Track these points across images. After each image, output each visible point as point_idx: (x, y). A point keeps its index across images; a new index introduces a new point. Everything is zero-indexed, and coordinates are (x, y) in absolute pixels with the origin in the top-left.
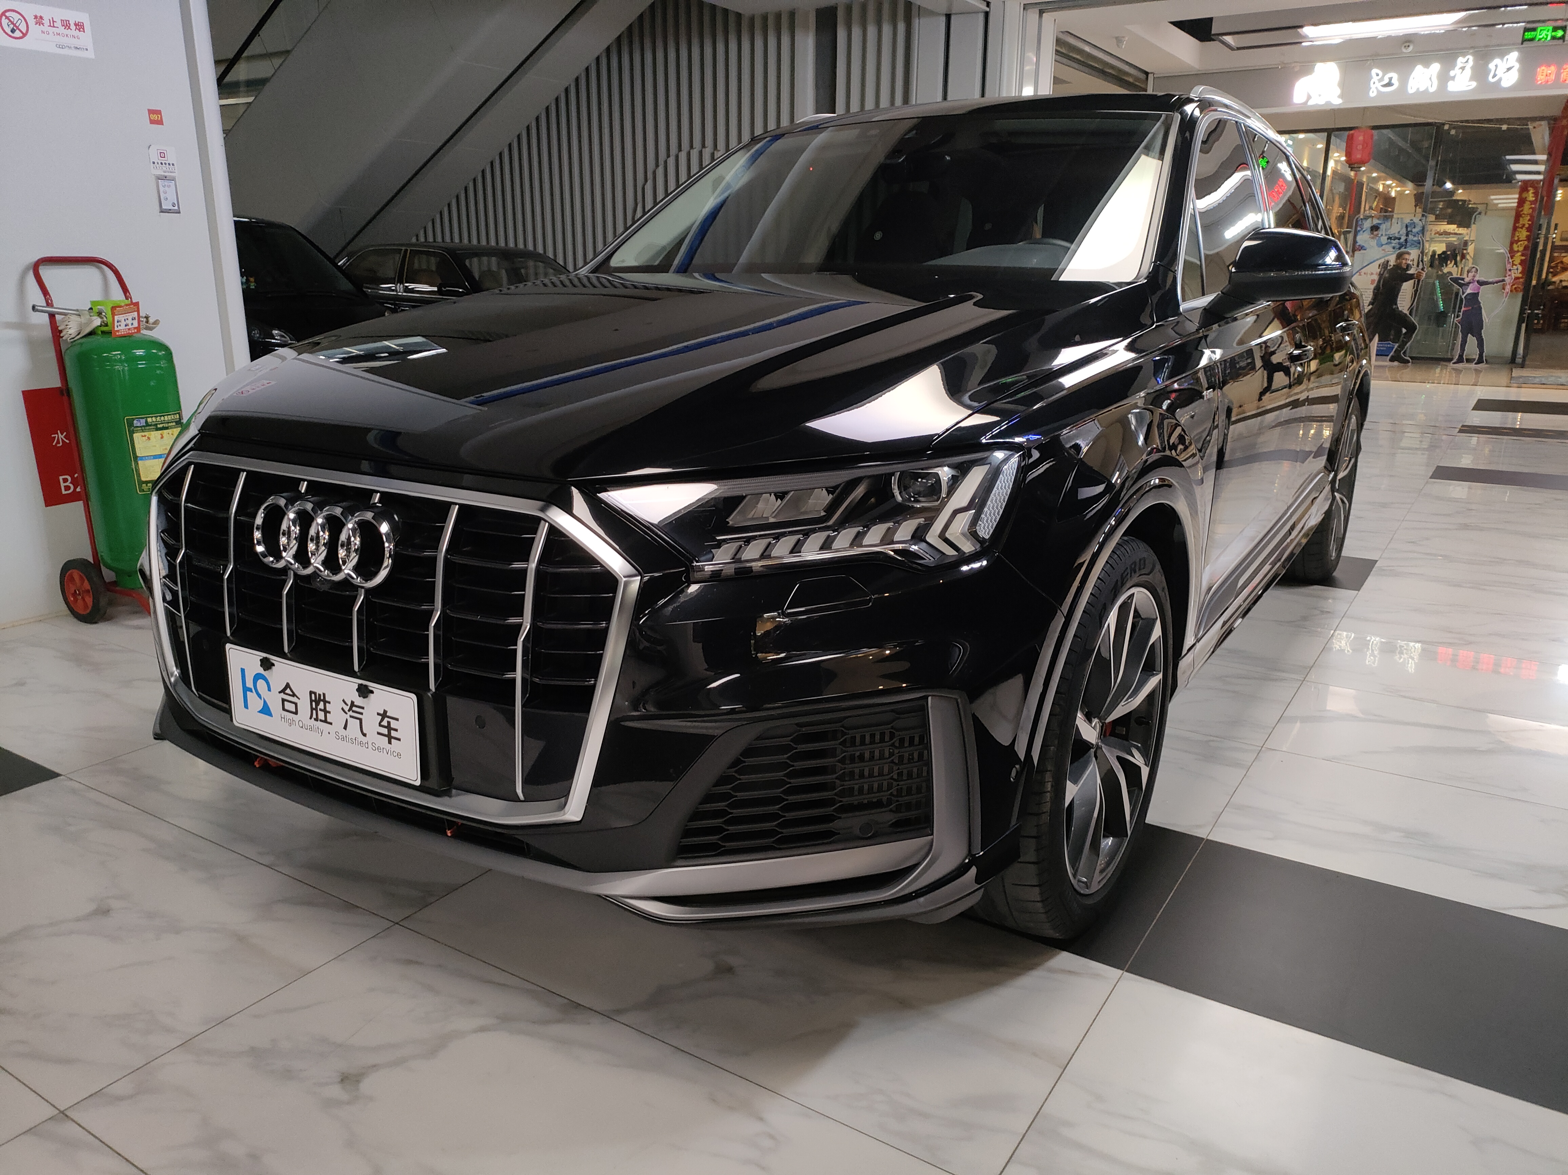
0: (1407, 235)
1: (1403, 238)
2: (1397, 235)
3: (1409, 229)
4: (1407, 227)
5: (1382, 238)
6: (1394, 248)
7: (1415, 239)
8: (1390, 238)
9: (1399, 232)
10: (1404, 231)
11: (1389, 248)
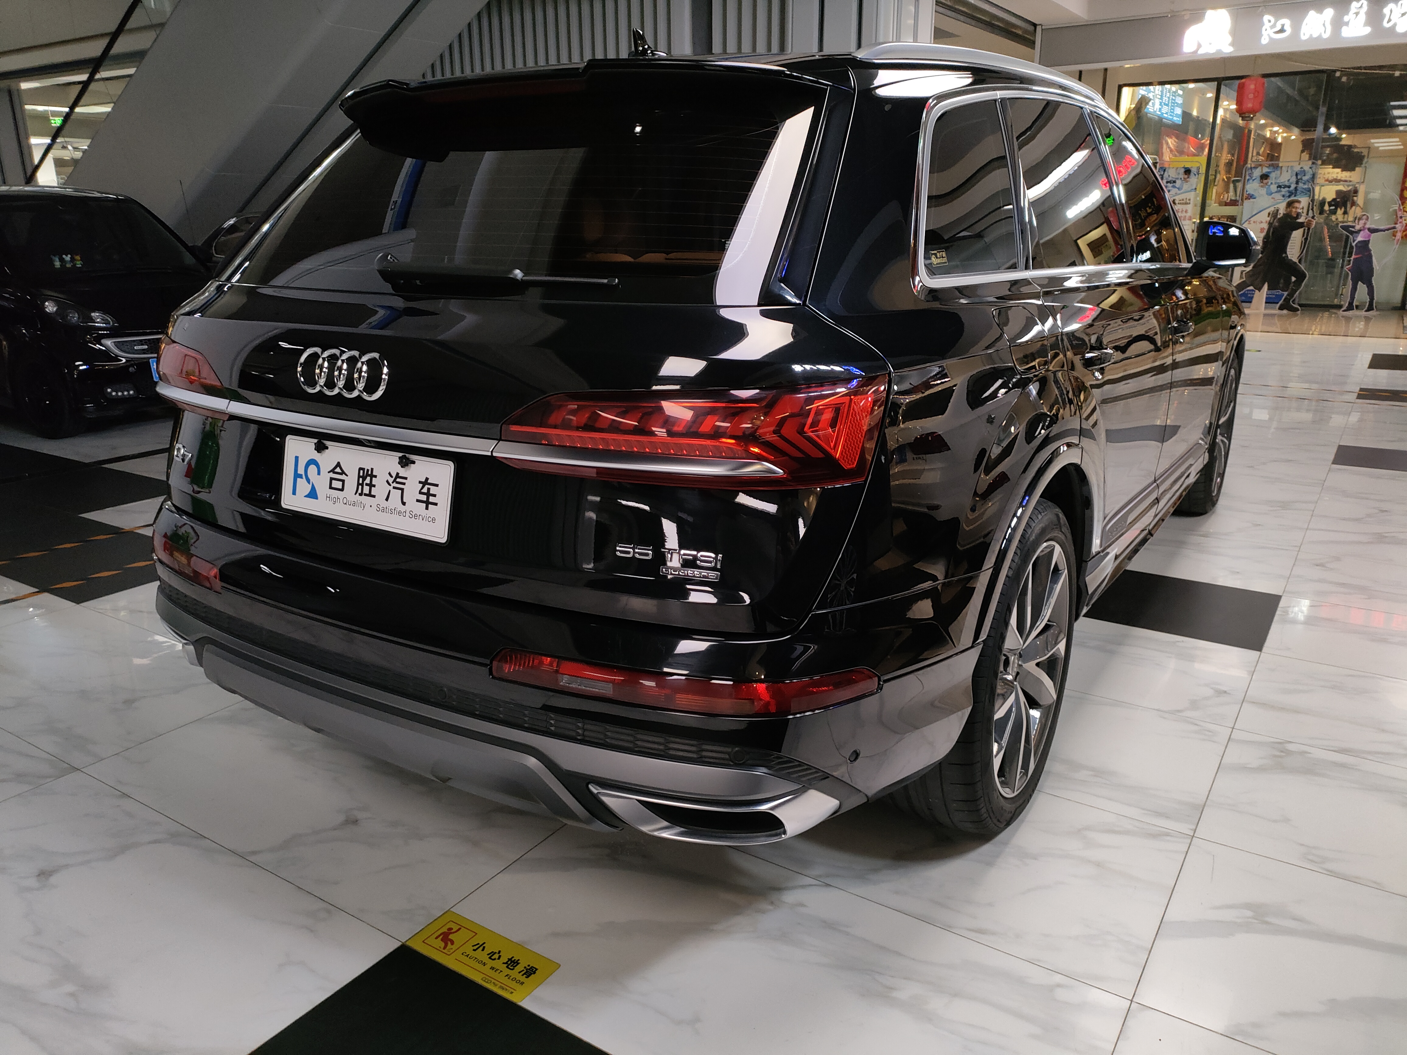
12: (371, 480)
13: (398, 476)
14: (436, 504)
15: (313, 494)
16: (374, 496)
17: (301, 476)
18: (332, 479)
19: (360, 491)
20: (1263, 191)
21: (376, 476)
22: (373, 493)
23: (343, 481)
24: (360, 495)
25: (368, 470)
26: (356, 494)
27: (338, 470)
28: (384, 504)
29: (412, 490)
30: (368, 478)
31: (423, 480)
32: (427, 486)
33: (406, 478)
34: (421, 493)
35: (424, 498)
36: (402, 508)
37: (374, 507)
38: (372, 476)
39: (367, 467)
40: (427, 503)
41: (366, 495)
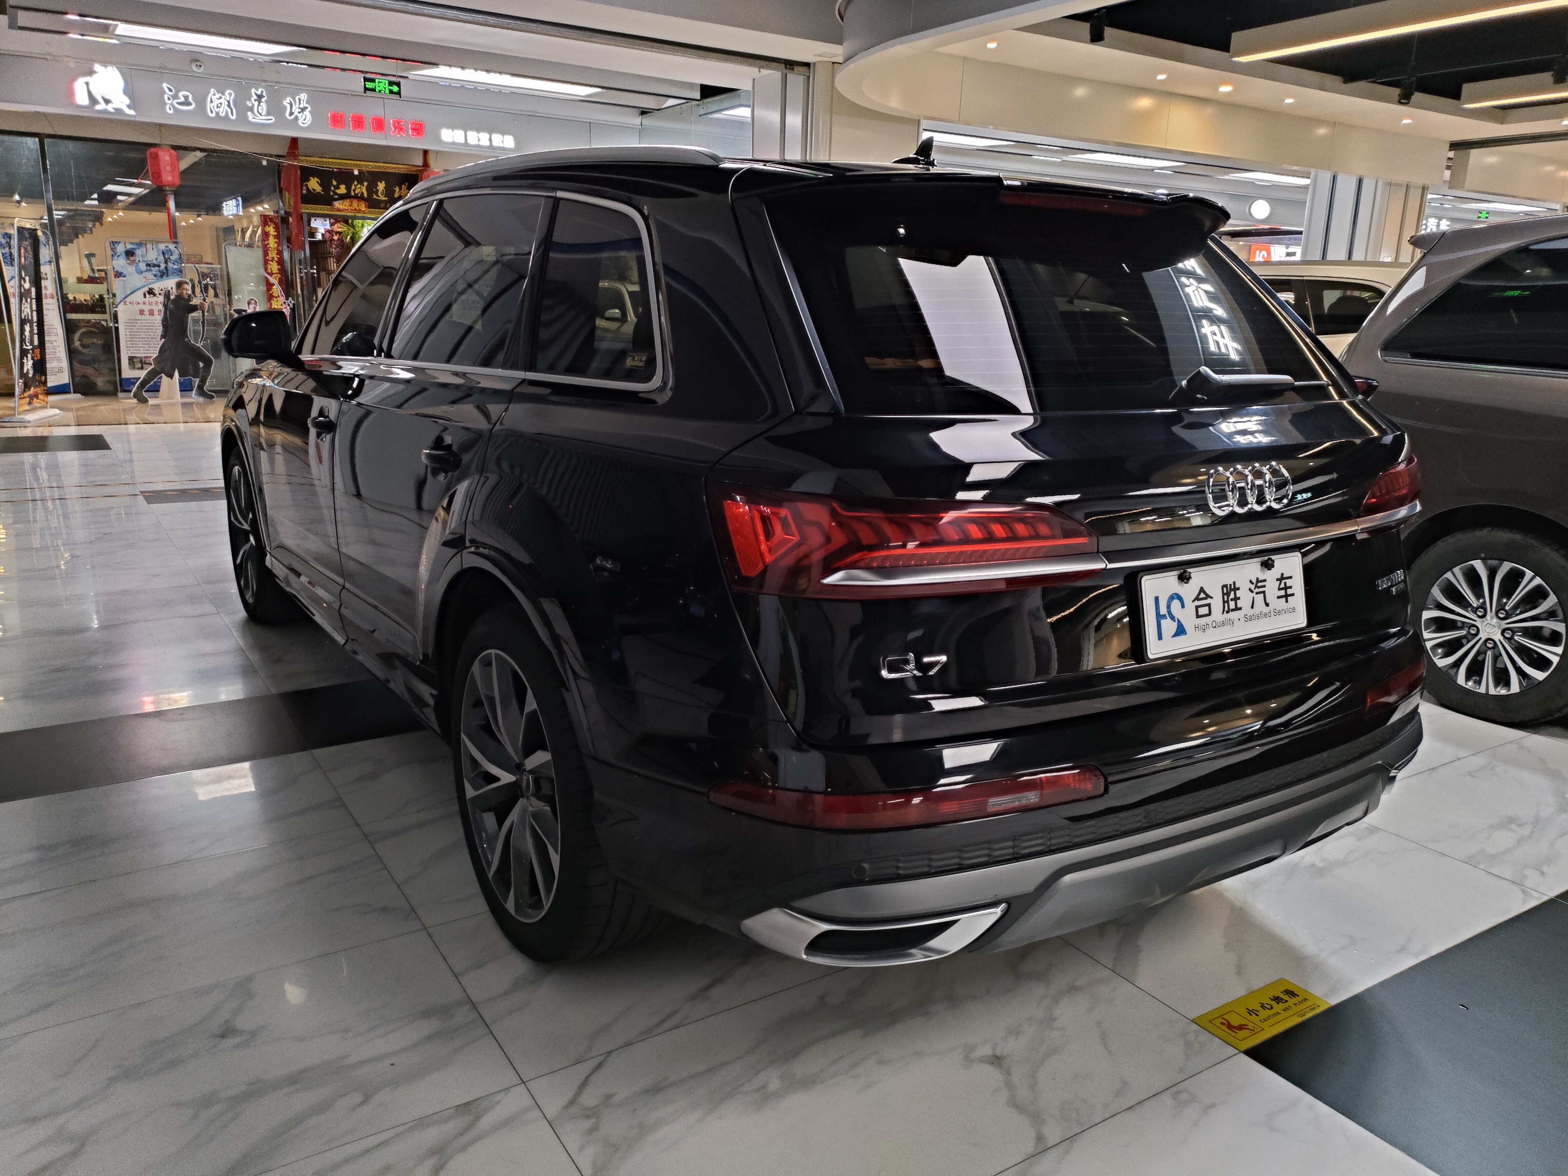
0: (166, 262)
1: (163, 266)
2: (155, 262)
3: (166, 256)
4: (163, 253)
5: (140, 264)
6: (155, 276)
7: (175, 267)
8: (148, 265)
9: (156, 259)
10: (161, 258)
11: (149, 275)
12: (1235, 594)
13: (1258, 581)
14: (1293, 595)
15: (1181, 631)
16: (1240, 609)
17: (1164, 617)
18: (1197, 607)
19: (1226, 609)
20: (132, 269)
21: (1238, 589)
22: (1239, 606)
23: (1209, 605)
24: (1228, 612)
25: (1230, 585)
26: (1223, 613)
27: (1202, 595)
28: (1250, 612)
29: (1272, 589)
30: (1232, 593)
31: (1280, 577)
32: (1283, 581)
33: (1265, 581)
34: (1280, 589)
35: (1282, 593)
36: (1266, 610)
37: (1243, 619)
38: (1236, 589)
39: (1229, 582)
40: (1286, 596)
41: (1233, 610)
